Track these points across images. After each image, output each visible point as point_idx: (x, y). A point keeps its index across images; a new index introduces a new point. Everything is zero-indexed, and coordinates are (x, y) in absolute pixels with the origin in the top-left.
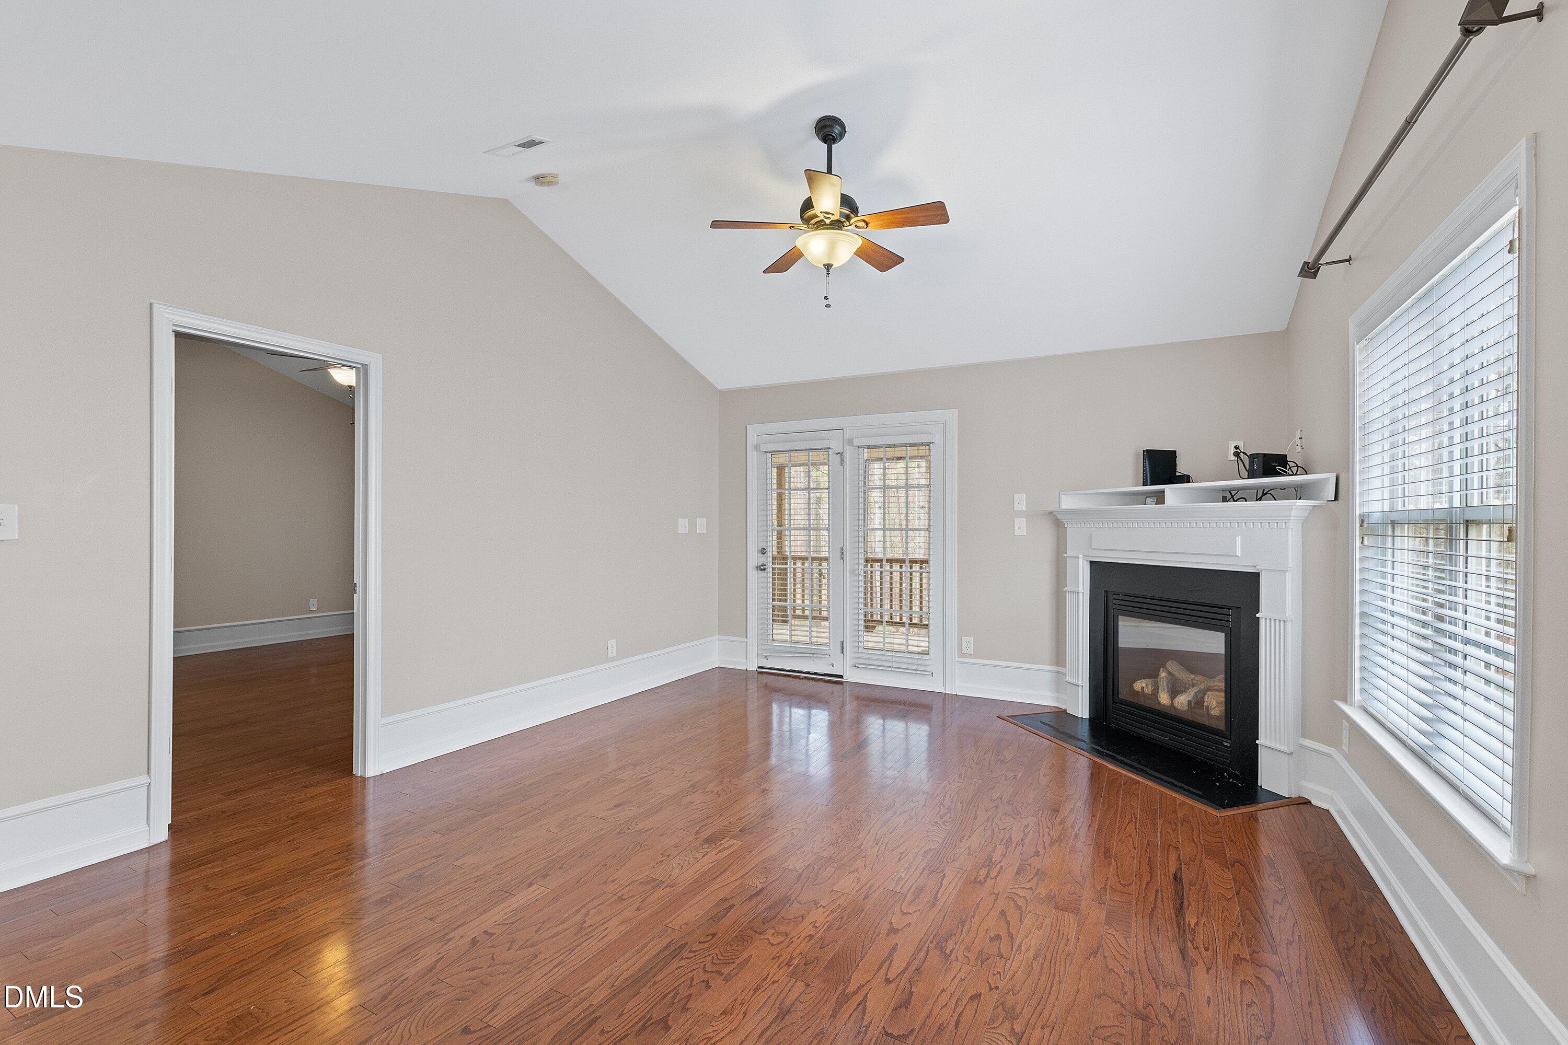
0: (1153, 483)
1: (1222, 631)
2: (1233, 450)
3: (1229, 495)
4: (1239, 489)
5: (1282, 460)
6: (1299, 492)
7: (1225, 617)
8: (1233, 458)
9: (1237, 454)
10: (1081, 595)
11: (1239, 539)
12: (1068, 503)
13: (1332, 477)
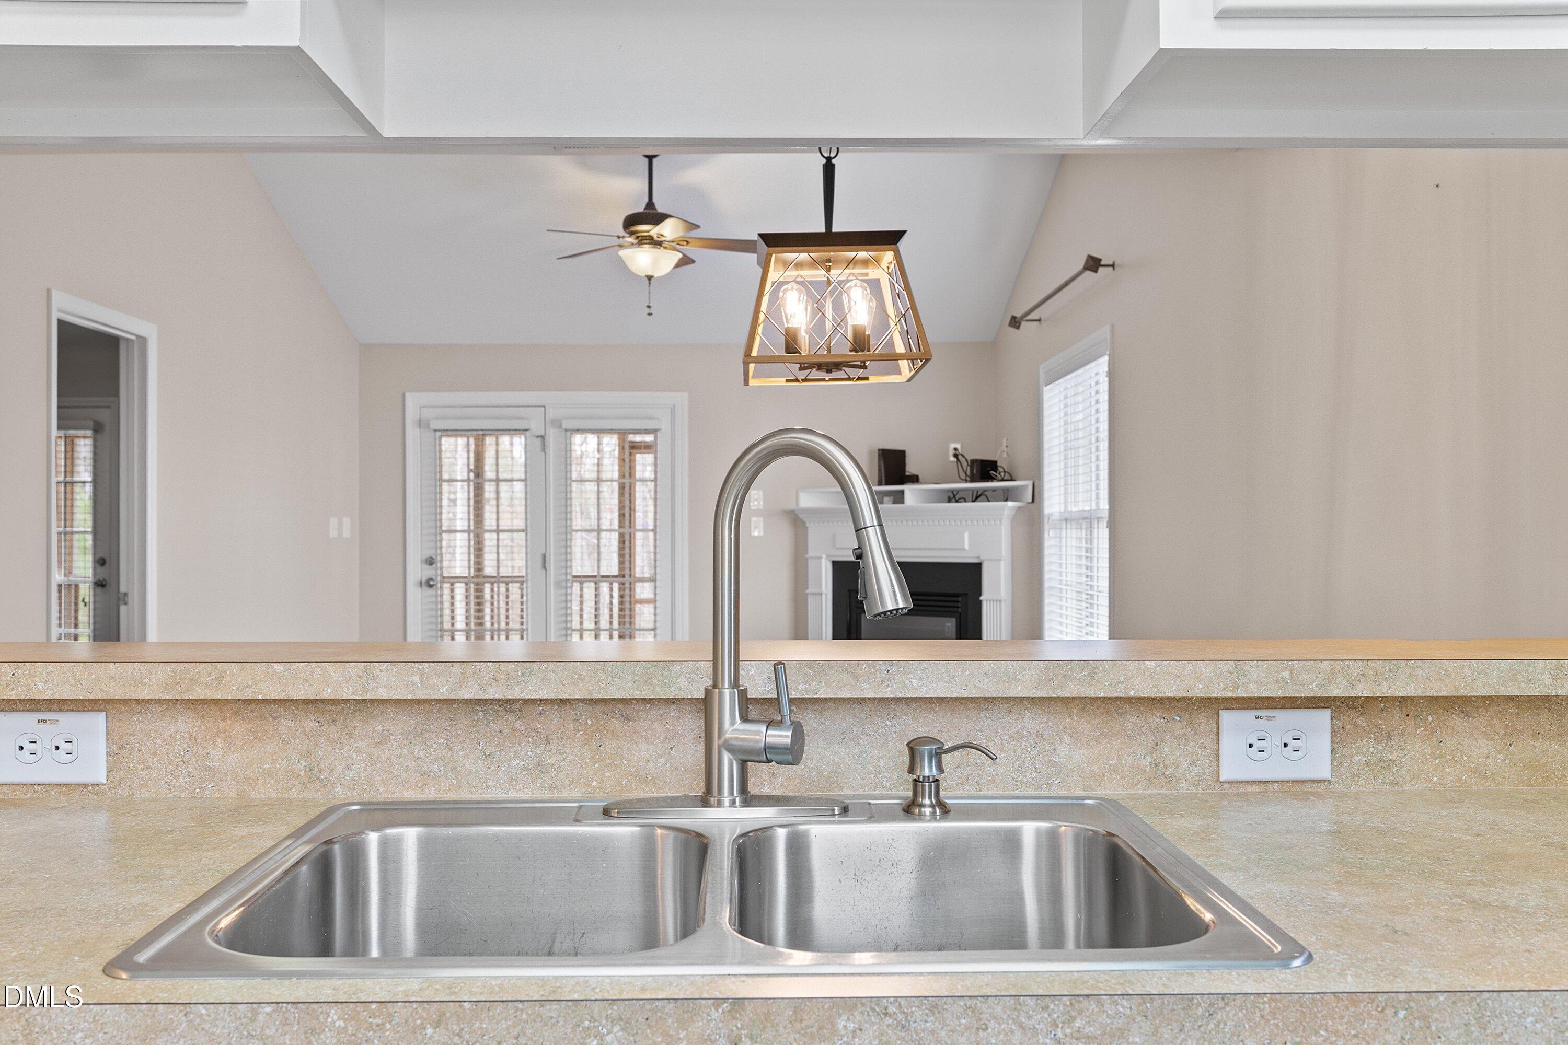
0: (888, 483)
1: (951, 616)
2: (951, 452)
3: (953, 497)
4: (958, 491)
5: (993, 465)
6: (1006, 495)
7: (956, 604)
8: (952, 459)
9: (956, 456)
10: (824, 596)
11: (966, 535)
12: (807, 501)
13: (1030, 483)
